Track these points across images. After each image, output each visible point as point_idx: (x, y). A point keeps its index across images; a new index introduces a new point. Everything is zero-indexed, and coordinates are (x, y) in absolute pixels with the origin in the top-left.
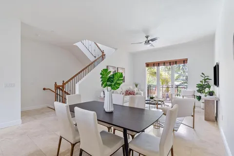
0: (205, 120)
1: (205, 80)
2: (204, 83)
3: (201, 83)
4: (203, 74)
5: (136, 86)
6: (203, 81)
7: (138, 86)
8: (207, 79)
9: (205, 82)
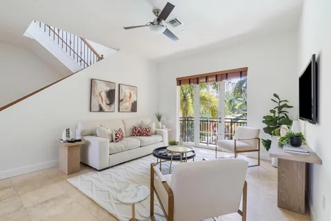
0: (279, 206)
1: (280, 108)
2: (277, 115)
3: (272, 115)
4: (275, 95)
5: (159, 118)
6: (276, 110)
7: (162, 119)
8: (285, 106)
9: (280, 112)
